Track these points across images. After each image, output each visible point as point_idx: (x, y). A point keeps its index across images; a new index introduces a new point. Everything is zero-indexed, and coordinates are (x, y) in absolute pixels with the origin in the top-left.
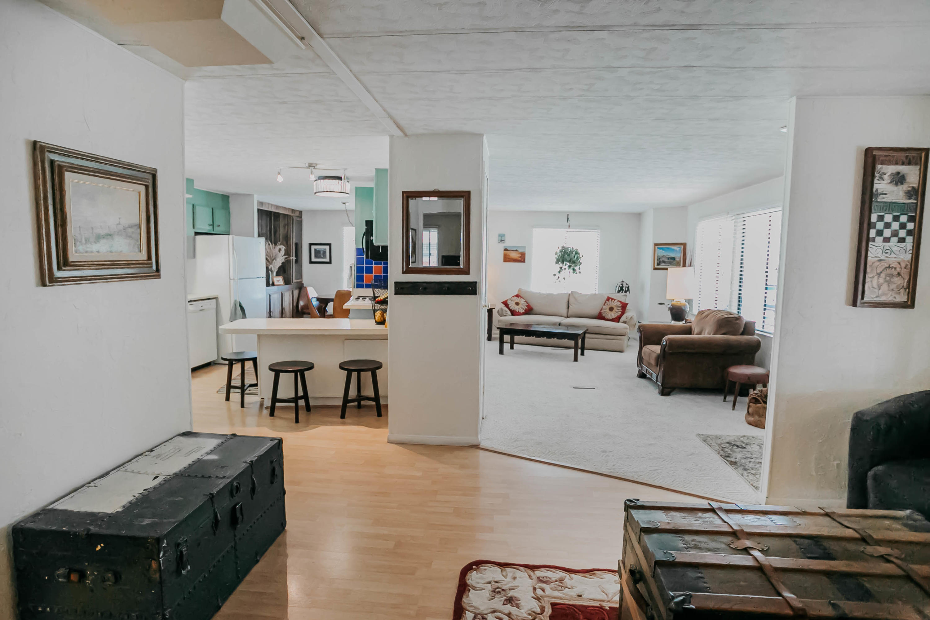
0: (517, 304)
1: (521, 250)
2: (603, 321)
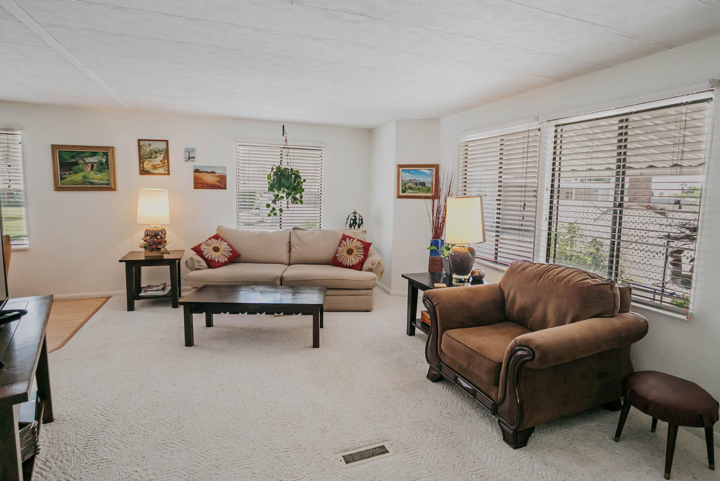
0: (216, 249)
1: (219, 172)
2: (339, 268)
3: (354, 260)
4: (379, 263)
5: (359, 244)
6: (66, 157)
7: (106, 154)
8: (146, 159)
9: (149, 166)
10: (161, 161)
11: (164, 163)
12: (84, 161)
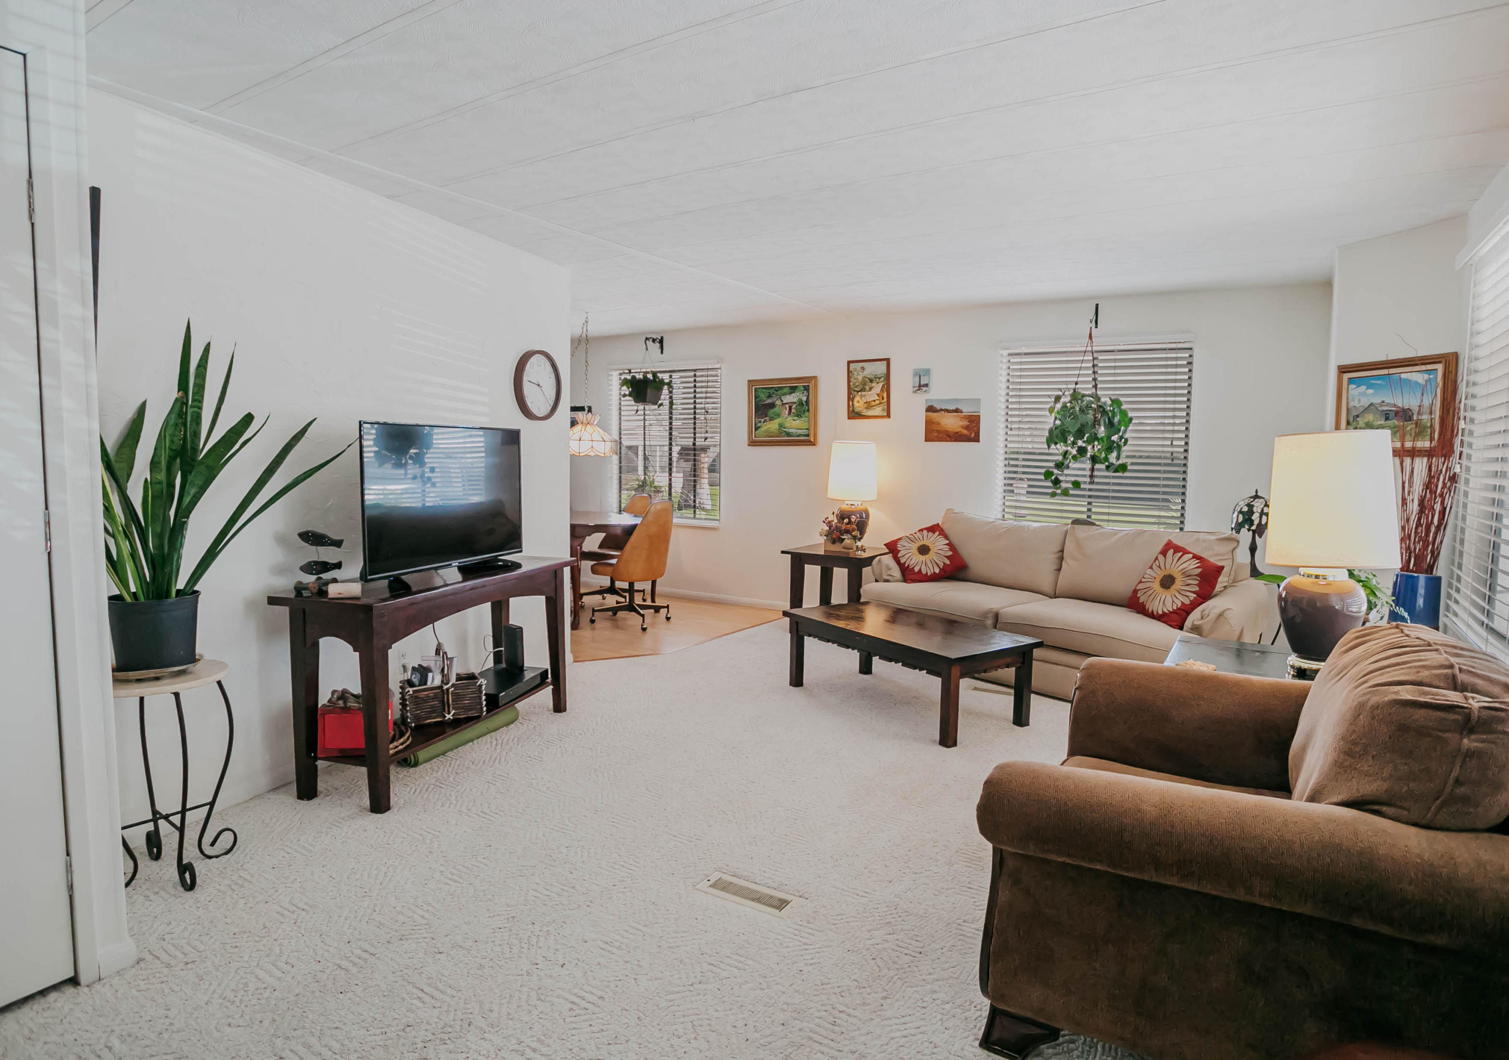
0: (924, 550)
1: (967, 410)
2: (1140, 616)
3: (1167, 601)
4: (1221, 615)
5: (1194, 564)
6: (763, 396)
7: (807, 388)
8: (858, 392)
9: (862, 403)
10: (878, 395)
11: (883, 399)
12: (782, 401)
